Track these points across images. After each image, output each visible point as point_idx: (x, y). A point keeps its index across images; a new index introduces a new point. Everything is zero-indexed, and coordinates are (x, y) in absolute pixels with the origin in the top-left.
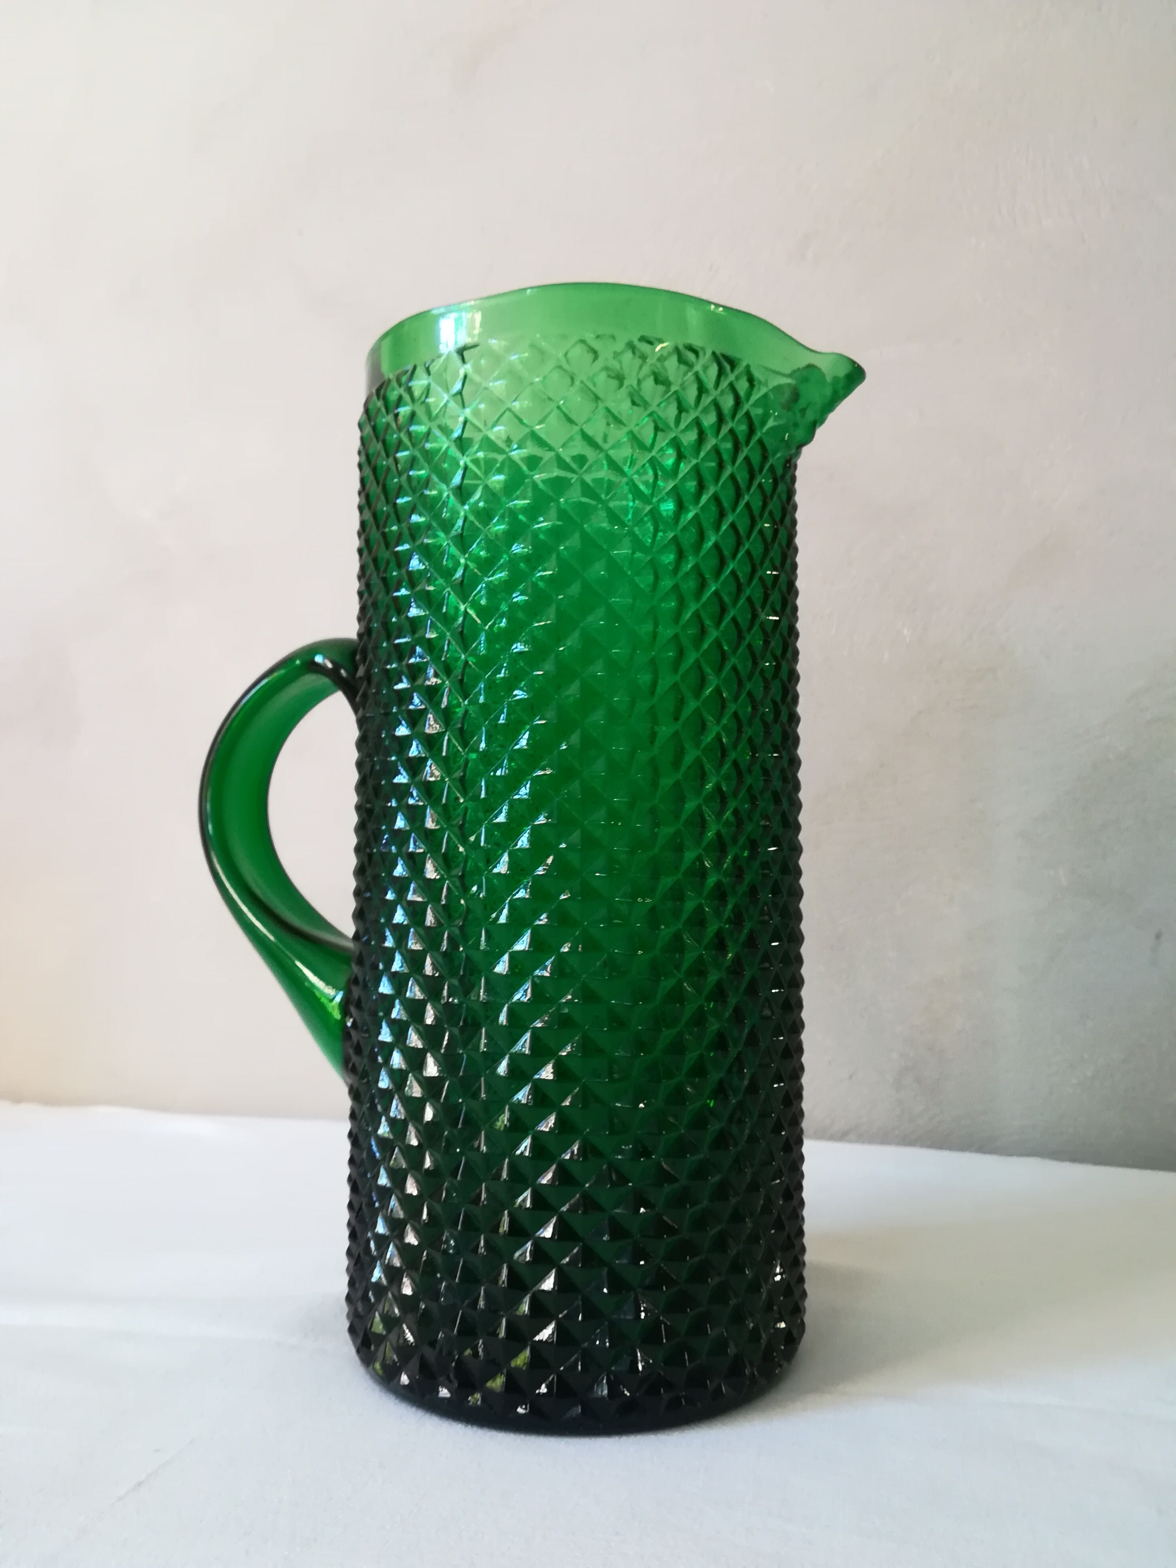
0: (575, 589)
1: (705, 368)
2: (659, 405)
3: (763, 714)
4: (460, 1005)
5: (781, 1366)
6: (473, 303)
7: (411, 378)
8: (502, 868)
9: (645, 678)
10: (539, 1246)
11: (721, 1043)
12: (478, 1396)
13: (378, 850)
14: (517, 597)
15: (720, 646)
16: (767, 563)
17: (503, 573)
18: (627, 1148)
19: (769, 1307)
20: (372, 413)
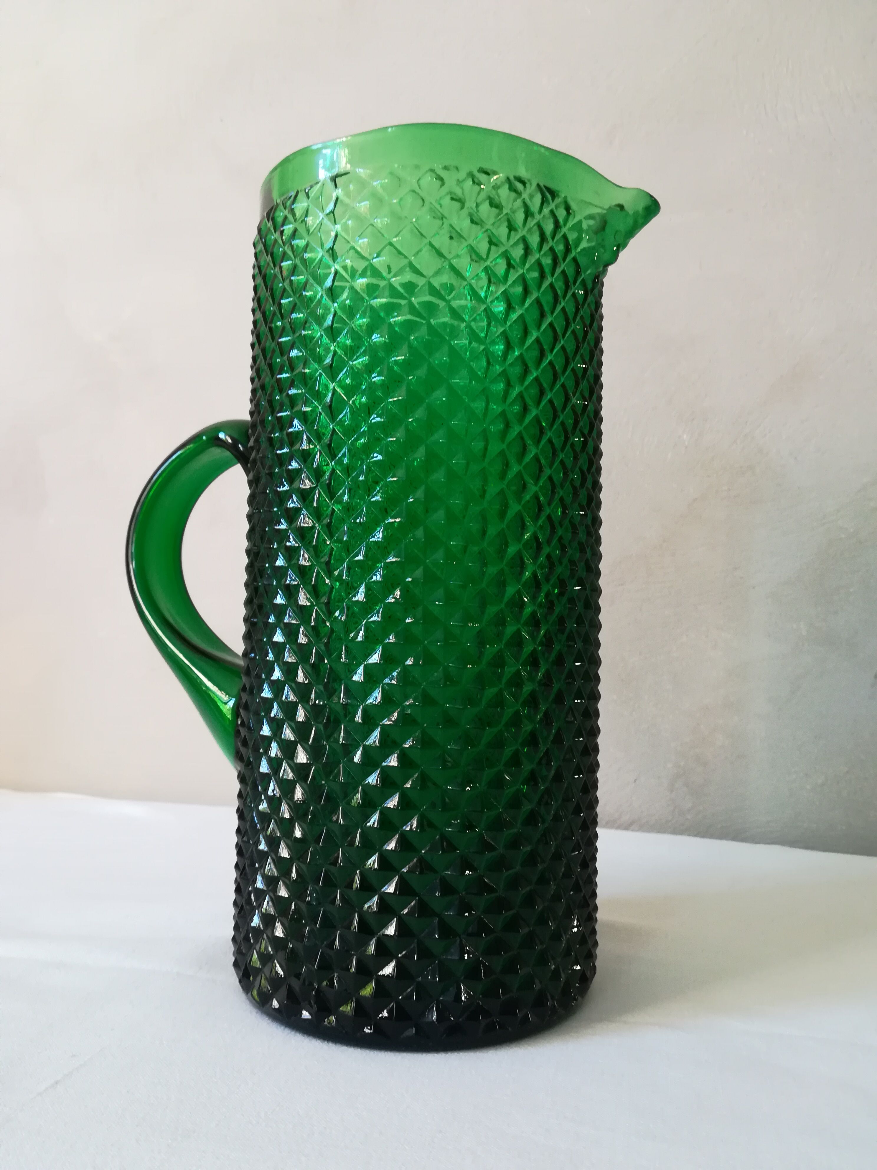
0: (422, 372)
1: (531, 196)
2: (493, 224)
3: (572, 480)
4: (325, 705)
5: (576, 1000)
6: (344, 139)
7: (293, 202)
8: (360, 597)
9: (478, 446)
10: (384, 899)
11: (533, 740)
12: (333, 1018)
13: (263, 584)
14: (375, 377)
15: (539, 422)
16: (578, 358)
17: (364, 358)
18: (456, 822)
19: (567, 952)
20: (263, 233)
